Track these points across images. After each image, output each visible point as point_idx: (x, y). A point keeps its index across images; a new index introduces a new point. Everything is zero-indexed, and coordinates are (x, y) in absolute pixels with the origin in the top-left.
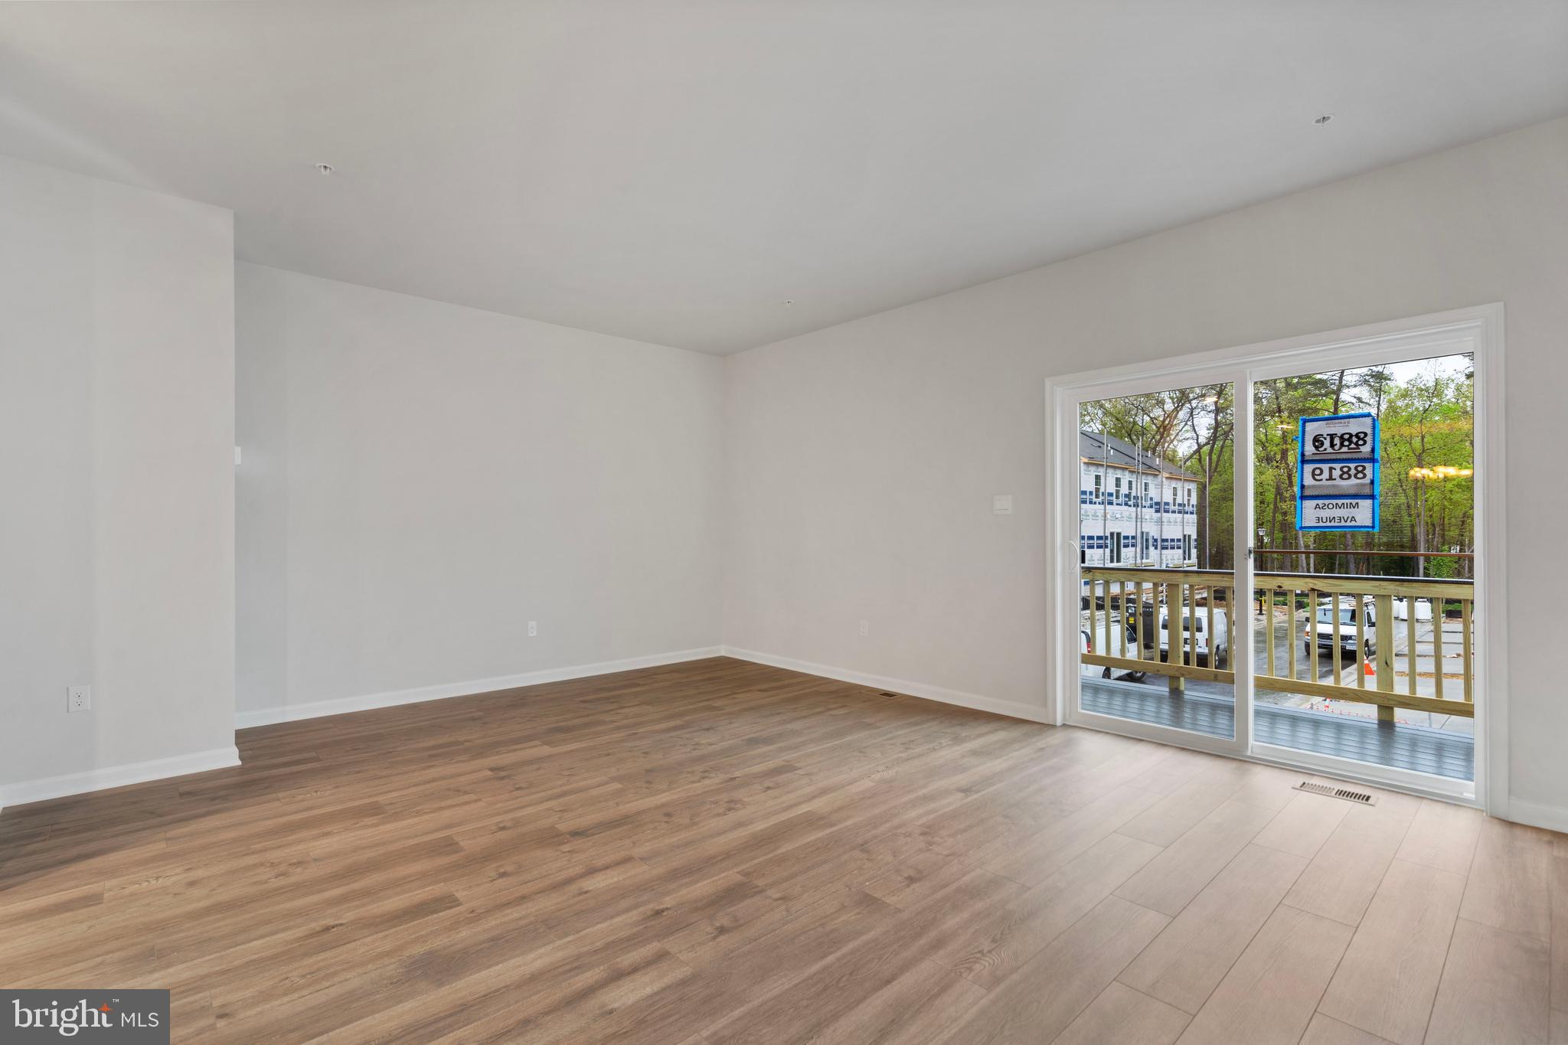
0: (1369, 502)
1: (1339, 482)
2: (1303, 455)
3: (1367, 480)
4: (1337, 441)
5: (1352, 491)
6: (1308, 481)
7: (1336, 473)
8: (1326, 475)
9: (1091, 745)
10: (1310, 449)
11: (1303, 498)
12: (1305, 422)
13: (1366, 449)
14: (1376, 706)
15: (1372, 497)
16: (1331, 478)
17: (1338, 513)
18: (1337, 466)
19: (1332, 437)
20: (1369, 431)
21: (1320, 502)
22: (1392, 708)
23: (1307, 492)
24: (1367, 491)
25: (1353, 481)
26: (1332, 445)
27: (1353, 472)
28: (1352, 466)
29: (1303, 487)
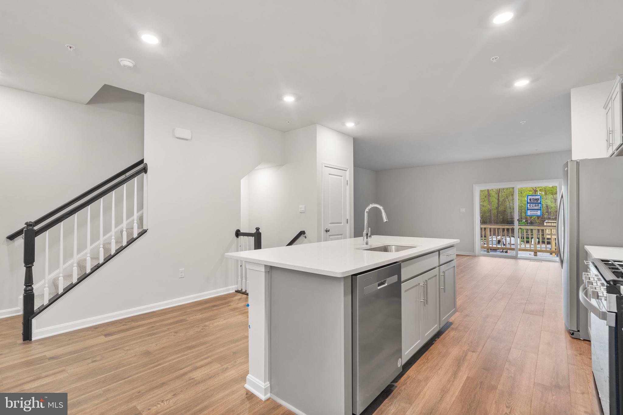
0: (540, 211)
1: (534, 207)
2: (528, 202)
3: (539, 207)
4: (534, 200)
5: (537, 209)
6: (529, 207)
7: (534, 205)
8: (532, 206)
9: (483, 259)
10: (529, 201)
11: (528, 210)
12: (528, 196)
13: (539, 201)
14: (533, 252)
15: (540, 210)
16: (533, 206)
17: (534, 213)
18: (534, 204)
19: (533, 199)
20: (540, 198)
21: (531, 211)
22: (537, 252)
23: (528, 209)
24: (539, 209)
25: (537, 207)
26: (533, 200)
27: (537, 205)
28: (537, 204)
29: (528, 208)
